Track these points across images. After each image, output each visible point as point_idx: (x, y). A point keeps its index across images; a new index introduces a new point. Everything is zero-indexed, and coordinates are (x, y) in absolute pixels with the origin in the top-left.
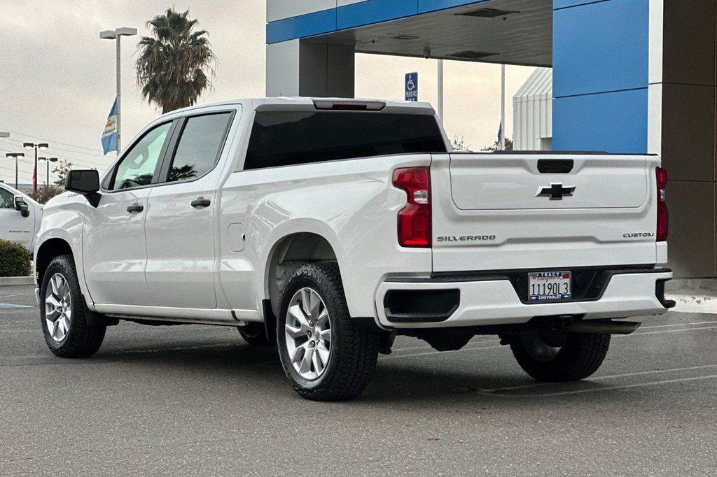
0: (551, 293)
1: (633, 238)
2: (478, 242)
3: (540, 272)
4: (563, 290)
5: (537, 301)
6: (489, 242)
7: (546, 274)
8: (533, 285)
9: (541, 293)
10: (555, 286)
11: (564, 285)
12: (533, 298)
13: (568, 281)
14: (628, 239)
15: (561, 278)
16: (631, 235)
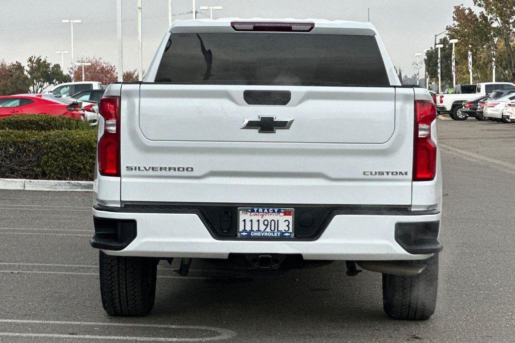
0: (268, 230)
1: (377, 177)
2: (172, 173)
3: (252, 207)
4: (283, 227)
5: (249, 237)
6: (186, 173)
7: (261, 210)
8: (244, 221)
9: (255, 228)
10: (273, 222)
11: (285, 223)
12: (244, 234)
13: (290, 218)
14: (370, 177)
15: (282, 214)
16: (373, 173)
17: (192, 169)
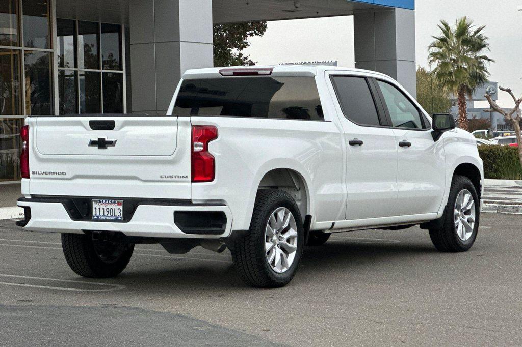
0: (109, 215)
1: (169, 179)
2: (55, 176)
3: (100, 199)
4: (117, 214)
5: (98, 220)
6: (62, 176)
7: (104, 201)
8: (96, 208)
9: (102, 214)
10: (111, 210)
11: (118, 210)
12: (96, 217)
13: (121, 207)
14: (165, 179)
15: (116, 204)
16: (167, 177)
17: (65, 174)
